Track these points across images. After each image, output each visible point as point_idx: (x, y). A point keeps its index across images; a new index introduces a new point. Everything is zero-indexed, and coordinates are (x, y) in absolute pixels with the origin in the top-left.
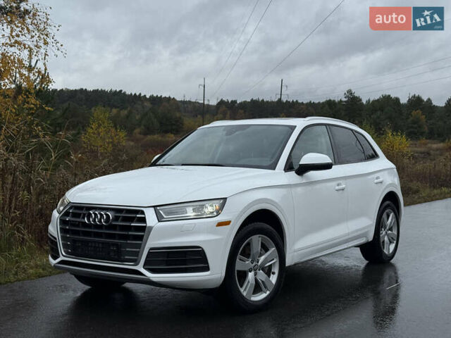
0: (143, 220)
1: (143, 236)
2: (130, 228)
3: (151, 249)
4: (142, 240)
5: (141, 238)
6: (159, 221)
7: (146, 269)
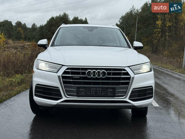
0: (127, 74)
1: (129, 82)
3: (133, 89)
4: (128, 85)
5: (128, 83)
6: (135, 74)
7: (130, 100)
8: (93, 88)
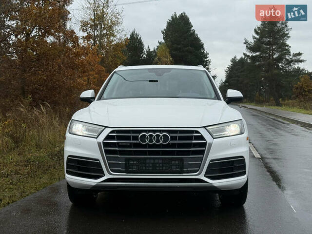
0: (202, 138)
1: (204, 151)
2: (190, 145)
3: (212, 161)
4: (203, 154)
6: (214, 138)
7: (206, 177)
8: (150, 159)
